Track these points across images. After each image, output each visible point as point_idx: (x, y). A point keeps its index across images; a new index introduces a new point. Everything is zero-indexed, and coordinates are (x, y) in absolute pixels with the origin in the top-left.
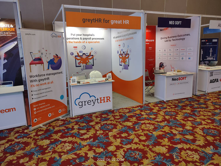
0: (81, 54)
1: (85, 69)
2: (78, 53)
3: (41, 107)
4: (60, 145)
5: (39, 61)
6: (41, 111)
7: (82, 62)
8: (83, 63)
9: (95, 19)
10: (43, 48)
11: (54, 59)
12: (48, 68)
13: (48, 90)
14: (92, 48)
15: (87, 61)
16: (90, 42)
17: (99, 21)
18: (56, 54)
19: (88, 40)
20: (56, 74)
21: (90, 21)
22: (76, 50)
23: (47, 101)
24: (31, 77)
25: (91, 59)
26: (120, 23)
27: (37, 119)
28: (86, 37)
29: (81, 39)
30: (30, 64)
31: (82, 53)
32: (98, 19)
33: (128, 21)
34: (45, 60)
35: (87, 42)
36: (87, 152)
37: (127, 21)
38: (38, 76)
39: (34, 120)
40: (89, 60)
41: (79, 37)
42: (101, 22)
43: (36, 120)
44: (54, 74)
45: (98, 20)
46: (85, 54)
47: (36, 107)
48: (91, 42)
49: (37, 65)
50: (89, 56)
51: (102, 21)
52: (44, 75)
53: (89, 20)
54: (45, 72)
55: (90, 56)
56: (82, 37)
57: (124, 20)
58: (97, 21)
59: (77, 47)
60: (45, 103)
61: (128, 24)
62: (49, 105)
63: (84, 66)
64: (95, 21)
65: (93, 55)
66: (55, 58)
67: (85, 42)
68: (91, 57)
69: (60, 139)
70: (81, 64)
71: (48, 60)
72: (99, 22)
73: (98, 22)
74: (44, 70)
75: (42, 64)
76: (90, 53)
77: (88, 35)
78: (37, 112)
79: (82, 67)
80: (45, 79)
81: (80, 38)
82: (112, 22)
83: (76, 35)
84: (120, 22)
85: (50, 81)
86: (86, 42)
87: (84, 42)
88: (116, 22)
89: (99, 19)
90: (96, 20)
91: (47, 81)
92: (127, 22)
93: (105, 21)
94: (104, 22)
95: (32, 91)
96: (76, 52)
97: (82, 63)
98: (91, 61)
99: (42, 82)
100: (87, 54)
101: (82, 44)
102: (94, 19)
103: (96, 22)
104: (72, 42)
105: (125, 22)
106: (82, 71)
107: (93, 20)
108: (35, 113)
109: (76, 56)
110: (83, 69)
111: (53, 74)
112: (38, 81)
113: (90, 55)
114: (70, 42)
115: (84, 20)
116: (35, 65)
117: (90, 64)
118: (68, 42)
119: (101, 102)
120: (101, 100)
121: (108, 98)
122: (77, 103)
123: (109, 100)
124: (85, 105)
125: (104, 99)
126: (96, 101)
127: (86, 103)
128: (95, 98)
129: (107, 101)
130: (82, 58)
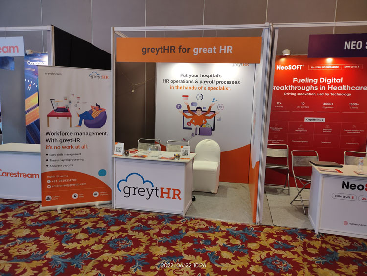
0: (193, 108)
1: (198, 133)
2: (188, 107)
3: (59, 181)
4: (26, 244)
5: (64, 112)
6: (60, 186)
7: (194, 121)
8: (195, 124)
9: (164, 47)
10: (73, 95)
11: (91, 112)
12: (80, 125)
13: (75, 157)
14: (214, 99)
15: (204, 121)
16: (211, 89)
17: (171, 50)
18: (97, 105)
19: (208, 85)
20: (93, 134)
21: (155, 51)
22: (186, 102)
23: (72, 174)
24: (48, 133)
25: (210, 118)
26: (212, 52)
27: (50, 197)
28: (206, 79)
29: (196, 82)
30: (49, 116)
32: (168, 47)
33: (230, 48)
34: (75, 112)
35: (207, 88)
37: (228, 47)
38: (59, 134)
39: (46, 197)
40: (207, 119)
41: (194, 79)
42: (174, 52)
43: (49, 197)
44: (91, 134)
45: (168, 49)
46: (201, 108)
47: (51, 179)
48: (214, 88)
49: (59, 118)
50: (207, 112)
51: (177, 50)
52: (71, 134)
53: (152, 50)
54: (74, 130)
55: (209, 113)
56: (199, 79)
57: (221, 47)
58: (166, 51)
59: (188, 96)
60: (67, 176)
61: (231, 52)
62: (76, 180)
63: (196, 129)
64: (163, 51)
65: (215, 112)
66: (94, 111)
67: (203, 88)
68: (212, 114)
69: (41, 236)
70: (193, 126)
71: (81, 112)
72: (171, 52)
73: (168, 52)
74: (71, 127)
75: (69, 118)
76: (210, 108)
77: (209, 76)
78: (53, 186)
79: (193, 131)
80: (72, 140)
81: (194, 82)
82: (196, 51)
83: (188, 76)
84: (212, 50)
85: (81, 143)
86: (205, 89)
87: (200, 88)
88: (205, 50)
89: (171, 47)
90: (165, 49)
91: (75, 144)
92: (228, 50)
93: (181, 50)
94: (180, 52)
95: (47, 155)
96: (186, 104)
97: (193, 123)
98: (210, 122)
99: (64, 144)
100: (204, 108)
101: (198, 91)
102: (161, 48)
103: (164, 52)
104: (181, 88)
105: (225, 49)
106: (193, 138)
107: (160, 49)
108: (49, 187)
109: (184, 111)
110: (194, 134)
111: (87, 134)
112: (58, 141)
113: (210, 111)
114: (177, 87)
115: (144, 51)
116: (56, 117)
117: (207, 127)
118: (175, 88)
119: (162, 196)
120: (163, 193)
121: (177, 192)
122: (122, 188)
123: (178, 195)
124: (134, 194)
125: (169, 191)
126: (154, 191)
127: (137, 191)
128: (153, 186)
129: (174, 196)
130: (194, 115)
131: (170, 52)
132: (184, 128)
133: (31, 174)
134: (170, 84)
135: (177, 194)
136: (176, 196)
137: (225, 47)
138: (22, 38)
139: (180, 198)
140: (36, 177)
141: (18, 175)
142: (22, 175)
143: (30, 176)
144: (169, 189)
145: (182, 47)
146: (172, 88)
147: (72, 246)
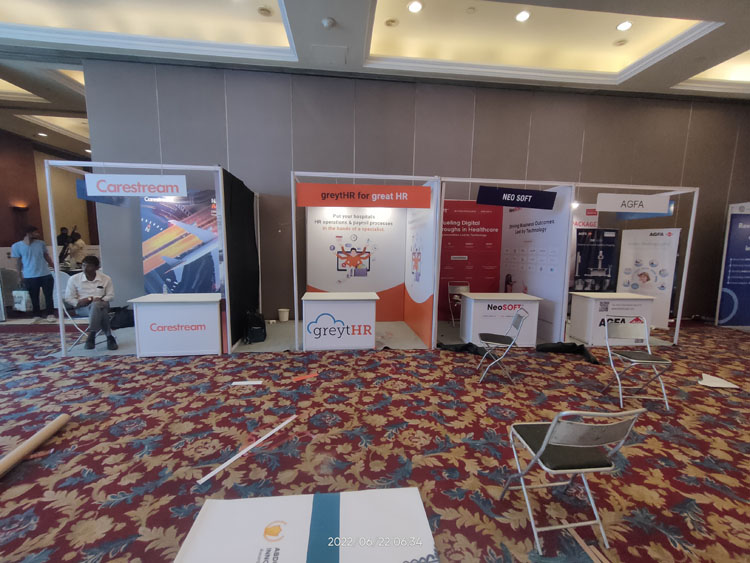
1: (353, 274)
15: (358, 262)
25: (365, 259)
40: (362, 260)
63: (352, 270)
68: (366, 255)
70: (348, 267)
76: (365, 248)
79: (348, 272)
97: (348, 264)
110: (349, 276)
113: (364, 252)
119: (353, 334)
120: (354, 330)
121: (368, 328)
122: (312, 330)
123: (368, 331)
125: (360, 328)
126: (346, 330)
127: (327, 331)
128: (344, 325)
129: (365, 332)
130: (349, 256)
138: (184, 177)
139: (370, 334)
142: (183, 327)
143: (194, 328)
147: (288, 381)
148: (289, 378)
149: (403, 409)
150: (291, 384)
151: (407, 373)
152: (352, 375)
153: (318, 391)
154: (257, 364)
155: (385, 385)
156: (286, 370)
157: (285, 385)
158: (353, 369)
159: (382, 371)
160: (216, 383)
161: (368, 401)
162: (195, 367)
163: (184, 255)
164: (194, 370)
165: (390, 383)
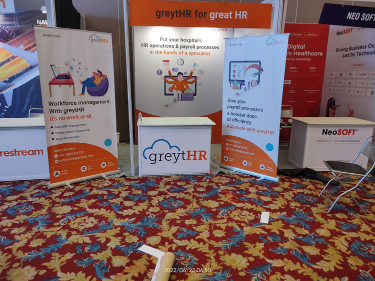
0: (174, 74)
1: (180, 99)
2: (170, 72)
3: (67, 154)
4: (80, 219)
5: (66, 79)
6: (68, 160)
7: (175, 87)
8: (177, 90)
9: (180, 11)
10: (74, 60)
12: (83, 93)
13: (80, 128)
14: (195, 64)
15: (185, 87)
16: (192, 54)
17: (187, 14)
18: (98, 71)
19: (189, 50)
20: (96, 102)
21: (170, 15)
22: (167, 67)
23: (80, 146)
24: (51, 104)
25: (191, 83)
26: (228, 17)
27: (59, 172)
28: (187, 44)
29: (177, 47)
30: (50, 84)
31: (177, 71)
32: (184, 11)
33: (245, 14)
35: (188, 53)
36: (110, 237)
37: (243, 12)
38: (63, 104)
39: (55, 173)
40: (188, 84)
41: (174, 43)
42: (190, 16)
43: (57, 173)
44: (94, 103)
45: (184, 13)
46: (182, 74)
47: (59, 153)
48: (195, 54)
49: (61, 85)
50: (188, 78)
51: (193, 14)
52: (75, 103)
53: (167, 14)
54: (77, 99)
55: (191, 78)
56: (180, 43)
57: (236, 12)
58: (182, 15)
59: (169, 61)
60: (74, 149)
61: (246, 18)
62: (83, 152)
63: (178, 94)
64: (178, 15)
65: (196, 77)
66: (96, 77)
67: (184, 53)
68: (193, 80)
69: (88, 209)
70: (174, 92)
71: (83, 79)
72: (187, 16)
73: (184, 16)
74: (74, 95)
75: (72, 85)
76: (192, 73)
77: (189, 41)
78: (60, 161)
79: (175, 96)
80: (77, 110)
81: (175, 46)
82: (213, 16)
83: (168, 40)
84: (228, 15)
85: (86, 113)
86: (186, 54)
87: (181, 53)
89: (187, 11)
90: (180, 13)
91: (79, 114)
92: (243, 15)
93: (197, 14)
94: (196, 17)
95: (52, 127)
96: (167, 69)
97: (175, 89)
98: (192, 87)
99: (69, 114)
100: (185, 73)
101: (179, 56)
102: (177, 12)
103: (180, 16)
104: (161, 53)
105: (240, 15)
106: (175, 104)
107: (175, 13)
108: (57, 162)
109: (165, 77)
111: (91, 103)
112: (63, 111)
113: (191, 76)
114: (157, 52)
115: (158, 14)
116: (58, 86)
117: (189, 92)
118: (154, 52)
119: (189, 159)
120: (189, 155)
121: (203, 153)
122: (147, 156)
123: (204, 156)
124: (160, 160)
125: (195, 153)
126: (181, 155)
127: (163, 157)
128: (179, 150)
129: (200, 157)
130: (176, 80)
131: (185, 16)
132: (166, 94)
133: (33, 151)
134: (149, 48)
135: (202, 155)
136: (202, 157)
137: (240, 12)
139: (206, 159)
140: (39, 154)
141: (15, 153)
142: (20, 153)
143: (31, 153)
144: (195, 152)
145: (198, 12)
146: (151, 52)
147: (129, 212)
148: (131, 207)
149: (260, 246)
150: (134, 215)
151: (250, 201)
152: (195, 205)
153: (165, 224)
154: (95, 192)
155: (232, 216)
156: (126, 199)
157: (128, 216)
158: (194, 197)
159: (224, 198)
160: (54, 215)
161: (220, 236)
162: (31, 196)
163: (12, 79)
164: (30, 199)
165: (235, 213)
